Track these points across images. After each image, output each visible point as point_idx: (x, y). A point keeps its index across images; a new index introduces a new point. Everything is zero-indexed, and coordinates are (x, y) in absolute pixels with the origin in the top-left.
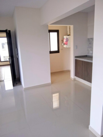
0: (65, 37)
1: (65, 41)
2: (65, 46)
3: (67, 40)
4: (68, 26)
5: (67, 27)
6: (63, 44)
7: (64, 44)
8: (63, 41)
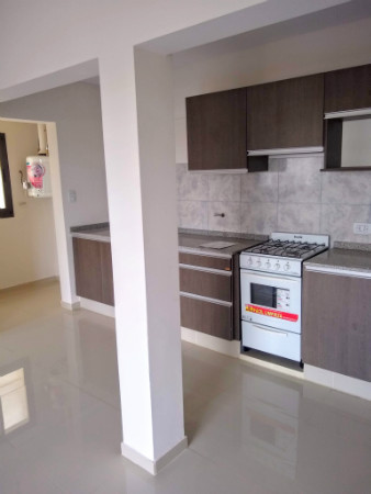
0: (31, 160)
1: (31, 174)
2: (34, 192)
3: (40, 171)
4: (40, 123)
5: (36, 125)
6: (25, 186)
7: (29, 186)
8: (23, 174)
